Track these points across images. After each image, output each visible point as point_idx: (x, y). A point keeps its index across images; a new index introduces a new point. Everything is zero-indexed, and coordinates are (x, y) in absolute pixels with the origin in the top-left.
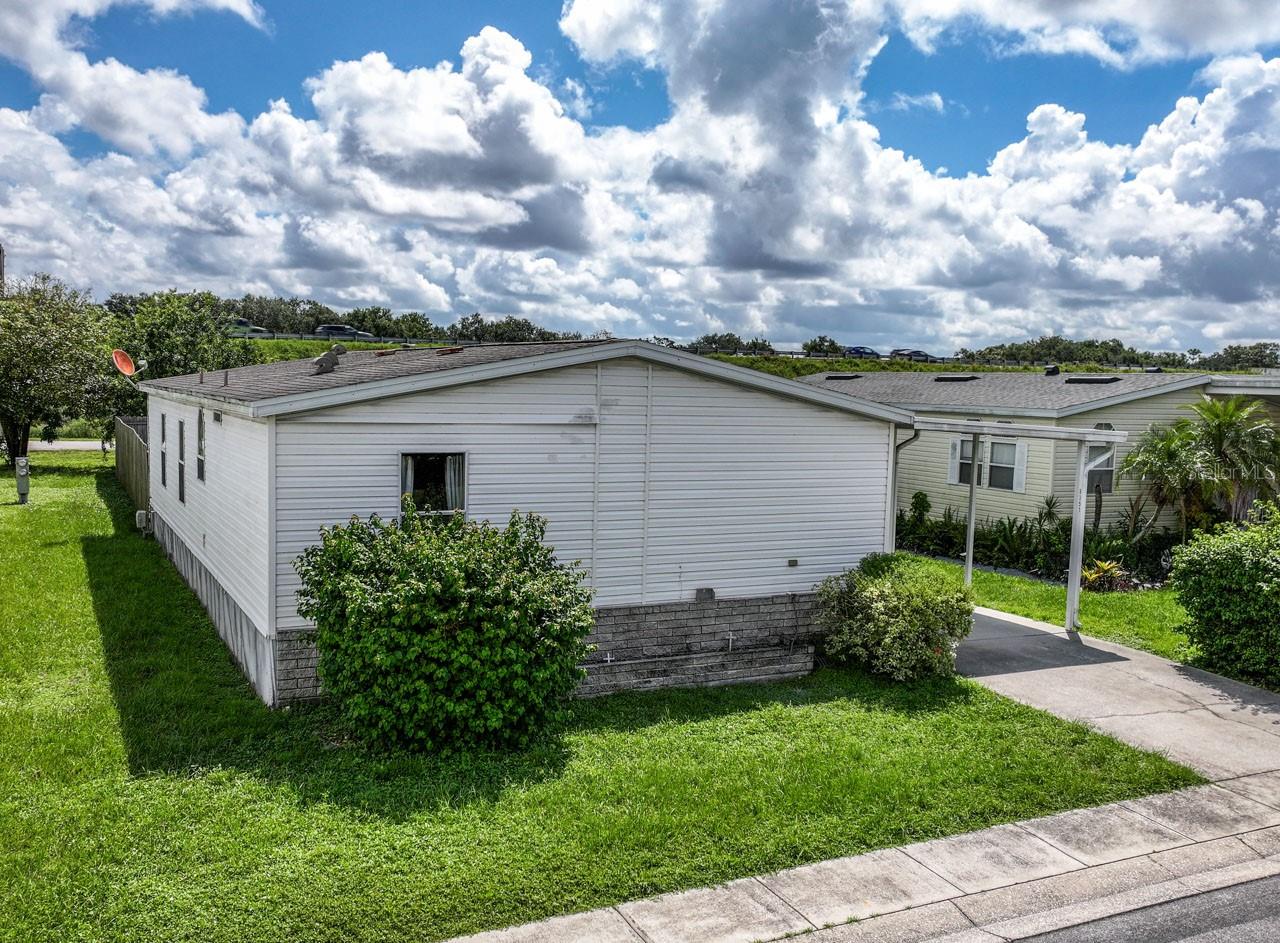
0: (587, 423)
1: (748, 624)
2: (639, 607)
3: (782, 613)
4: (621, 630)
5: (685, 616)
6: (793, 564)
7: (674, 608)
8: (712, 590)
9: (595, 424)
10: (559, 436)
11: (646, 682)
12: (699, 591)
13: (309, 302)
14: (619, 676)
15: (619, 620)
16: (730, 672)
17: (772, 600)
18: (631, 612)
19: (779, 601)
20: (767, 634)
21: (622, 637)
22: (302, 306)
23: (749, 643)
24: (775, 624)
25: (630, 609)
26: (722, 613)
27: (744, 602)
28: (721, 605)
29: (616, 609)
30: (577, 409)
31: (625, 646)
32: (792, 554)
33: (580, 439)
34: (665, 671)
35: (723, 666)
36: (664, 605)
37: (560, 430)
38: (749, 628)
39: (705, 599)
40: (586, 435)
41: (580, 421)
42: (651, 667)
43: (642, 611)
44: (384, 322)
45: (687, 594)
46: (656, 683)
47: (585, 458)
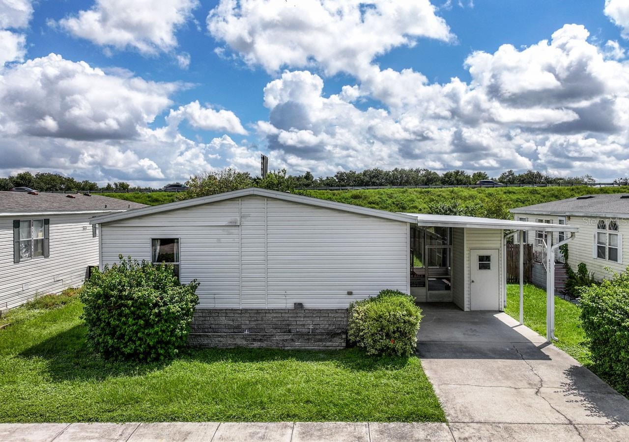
0: (234, 225)
1: (323, 322)
2: (262, 310)
3: (342, 318)
4: (253, 319)
5: (287, 315)
6: (350, 293)
7: (282, 311)
8: (301, 304)
9: (239, 226)
10: (222, 231)
11: (251, 344)
12: (295, 304)
13: (424, 170)
14: (237, 340)
15: (252, 315)
16: (297, 344)
17: (336, 311)
18: (258, 311)
19: (340, 311)
20: (334, 327)
21: (254, 323)
22: (421, 172)
23: (323, 331)
24: (339, 323)
25: (257, 310)
26: (307, 315)
27: (320, 311)
28: (306, 311)
29: (250, 310)
30: (229, 219)
31: (256, 327)
32: (350, 288)
33: (233, 232)
34: (261, 339)
35: (292, 340)
36: (275, 310)
37: (222, 228)
38: (324, 325)
39: (298, 308)
40: (235, 231)
41: (230, 224)
42: (254, 337)
43: (263, 311)
44: (462, 177)
45: (290, 305)
46: (256, 345)
47: (234, 240)
